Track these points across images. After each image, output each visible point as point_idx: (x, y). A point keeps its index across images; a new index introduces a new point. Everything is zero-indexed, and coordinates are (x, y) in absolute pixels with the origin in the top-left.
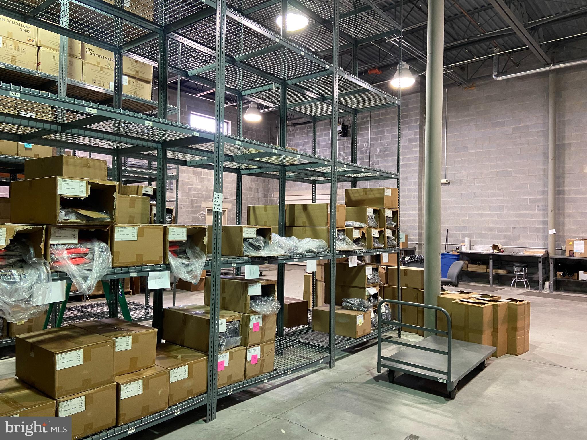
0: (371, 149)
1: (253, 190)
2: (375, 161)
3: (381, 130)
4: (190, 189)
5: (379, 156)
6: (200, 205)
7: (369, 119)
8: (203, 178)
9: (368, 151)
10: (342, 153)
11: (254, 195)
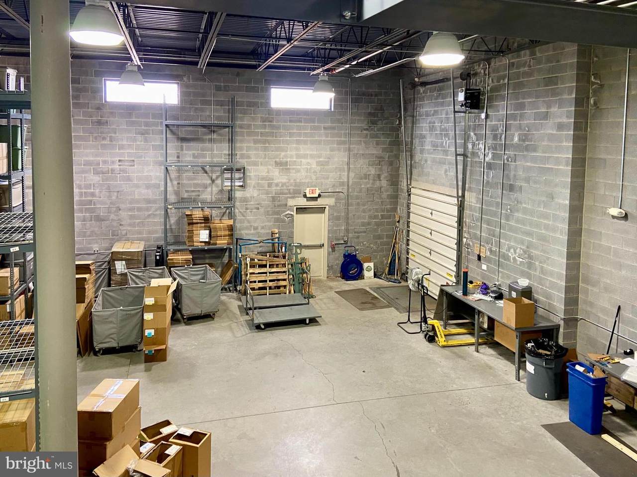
0: (507, 132)
1: (371, 177)
2: (511, 156)
3: (521, 103)
4: (270, 185)
5: (517, 147)
6: (284, 203)
7: (506, 80)
8: (289, 169)
9: (503, 136)
10: (472, 134)
11: (373, 184)
